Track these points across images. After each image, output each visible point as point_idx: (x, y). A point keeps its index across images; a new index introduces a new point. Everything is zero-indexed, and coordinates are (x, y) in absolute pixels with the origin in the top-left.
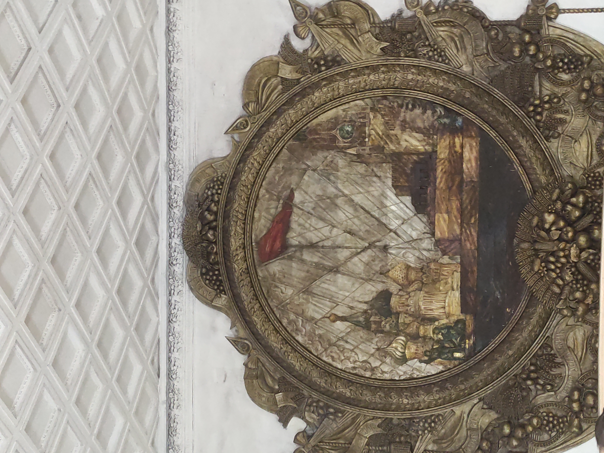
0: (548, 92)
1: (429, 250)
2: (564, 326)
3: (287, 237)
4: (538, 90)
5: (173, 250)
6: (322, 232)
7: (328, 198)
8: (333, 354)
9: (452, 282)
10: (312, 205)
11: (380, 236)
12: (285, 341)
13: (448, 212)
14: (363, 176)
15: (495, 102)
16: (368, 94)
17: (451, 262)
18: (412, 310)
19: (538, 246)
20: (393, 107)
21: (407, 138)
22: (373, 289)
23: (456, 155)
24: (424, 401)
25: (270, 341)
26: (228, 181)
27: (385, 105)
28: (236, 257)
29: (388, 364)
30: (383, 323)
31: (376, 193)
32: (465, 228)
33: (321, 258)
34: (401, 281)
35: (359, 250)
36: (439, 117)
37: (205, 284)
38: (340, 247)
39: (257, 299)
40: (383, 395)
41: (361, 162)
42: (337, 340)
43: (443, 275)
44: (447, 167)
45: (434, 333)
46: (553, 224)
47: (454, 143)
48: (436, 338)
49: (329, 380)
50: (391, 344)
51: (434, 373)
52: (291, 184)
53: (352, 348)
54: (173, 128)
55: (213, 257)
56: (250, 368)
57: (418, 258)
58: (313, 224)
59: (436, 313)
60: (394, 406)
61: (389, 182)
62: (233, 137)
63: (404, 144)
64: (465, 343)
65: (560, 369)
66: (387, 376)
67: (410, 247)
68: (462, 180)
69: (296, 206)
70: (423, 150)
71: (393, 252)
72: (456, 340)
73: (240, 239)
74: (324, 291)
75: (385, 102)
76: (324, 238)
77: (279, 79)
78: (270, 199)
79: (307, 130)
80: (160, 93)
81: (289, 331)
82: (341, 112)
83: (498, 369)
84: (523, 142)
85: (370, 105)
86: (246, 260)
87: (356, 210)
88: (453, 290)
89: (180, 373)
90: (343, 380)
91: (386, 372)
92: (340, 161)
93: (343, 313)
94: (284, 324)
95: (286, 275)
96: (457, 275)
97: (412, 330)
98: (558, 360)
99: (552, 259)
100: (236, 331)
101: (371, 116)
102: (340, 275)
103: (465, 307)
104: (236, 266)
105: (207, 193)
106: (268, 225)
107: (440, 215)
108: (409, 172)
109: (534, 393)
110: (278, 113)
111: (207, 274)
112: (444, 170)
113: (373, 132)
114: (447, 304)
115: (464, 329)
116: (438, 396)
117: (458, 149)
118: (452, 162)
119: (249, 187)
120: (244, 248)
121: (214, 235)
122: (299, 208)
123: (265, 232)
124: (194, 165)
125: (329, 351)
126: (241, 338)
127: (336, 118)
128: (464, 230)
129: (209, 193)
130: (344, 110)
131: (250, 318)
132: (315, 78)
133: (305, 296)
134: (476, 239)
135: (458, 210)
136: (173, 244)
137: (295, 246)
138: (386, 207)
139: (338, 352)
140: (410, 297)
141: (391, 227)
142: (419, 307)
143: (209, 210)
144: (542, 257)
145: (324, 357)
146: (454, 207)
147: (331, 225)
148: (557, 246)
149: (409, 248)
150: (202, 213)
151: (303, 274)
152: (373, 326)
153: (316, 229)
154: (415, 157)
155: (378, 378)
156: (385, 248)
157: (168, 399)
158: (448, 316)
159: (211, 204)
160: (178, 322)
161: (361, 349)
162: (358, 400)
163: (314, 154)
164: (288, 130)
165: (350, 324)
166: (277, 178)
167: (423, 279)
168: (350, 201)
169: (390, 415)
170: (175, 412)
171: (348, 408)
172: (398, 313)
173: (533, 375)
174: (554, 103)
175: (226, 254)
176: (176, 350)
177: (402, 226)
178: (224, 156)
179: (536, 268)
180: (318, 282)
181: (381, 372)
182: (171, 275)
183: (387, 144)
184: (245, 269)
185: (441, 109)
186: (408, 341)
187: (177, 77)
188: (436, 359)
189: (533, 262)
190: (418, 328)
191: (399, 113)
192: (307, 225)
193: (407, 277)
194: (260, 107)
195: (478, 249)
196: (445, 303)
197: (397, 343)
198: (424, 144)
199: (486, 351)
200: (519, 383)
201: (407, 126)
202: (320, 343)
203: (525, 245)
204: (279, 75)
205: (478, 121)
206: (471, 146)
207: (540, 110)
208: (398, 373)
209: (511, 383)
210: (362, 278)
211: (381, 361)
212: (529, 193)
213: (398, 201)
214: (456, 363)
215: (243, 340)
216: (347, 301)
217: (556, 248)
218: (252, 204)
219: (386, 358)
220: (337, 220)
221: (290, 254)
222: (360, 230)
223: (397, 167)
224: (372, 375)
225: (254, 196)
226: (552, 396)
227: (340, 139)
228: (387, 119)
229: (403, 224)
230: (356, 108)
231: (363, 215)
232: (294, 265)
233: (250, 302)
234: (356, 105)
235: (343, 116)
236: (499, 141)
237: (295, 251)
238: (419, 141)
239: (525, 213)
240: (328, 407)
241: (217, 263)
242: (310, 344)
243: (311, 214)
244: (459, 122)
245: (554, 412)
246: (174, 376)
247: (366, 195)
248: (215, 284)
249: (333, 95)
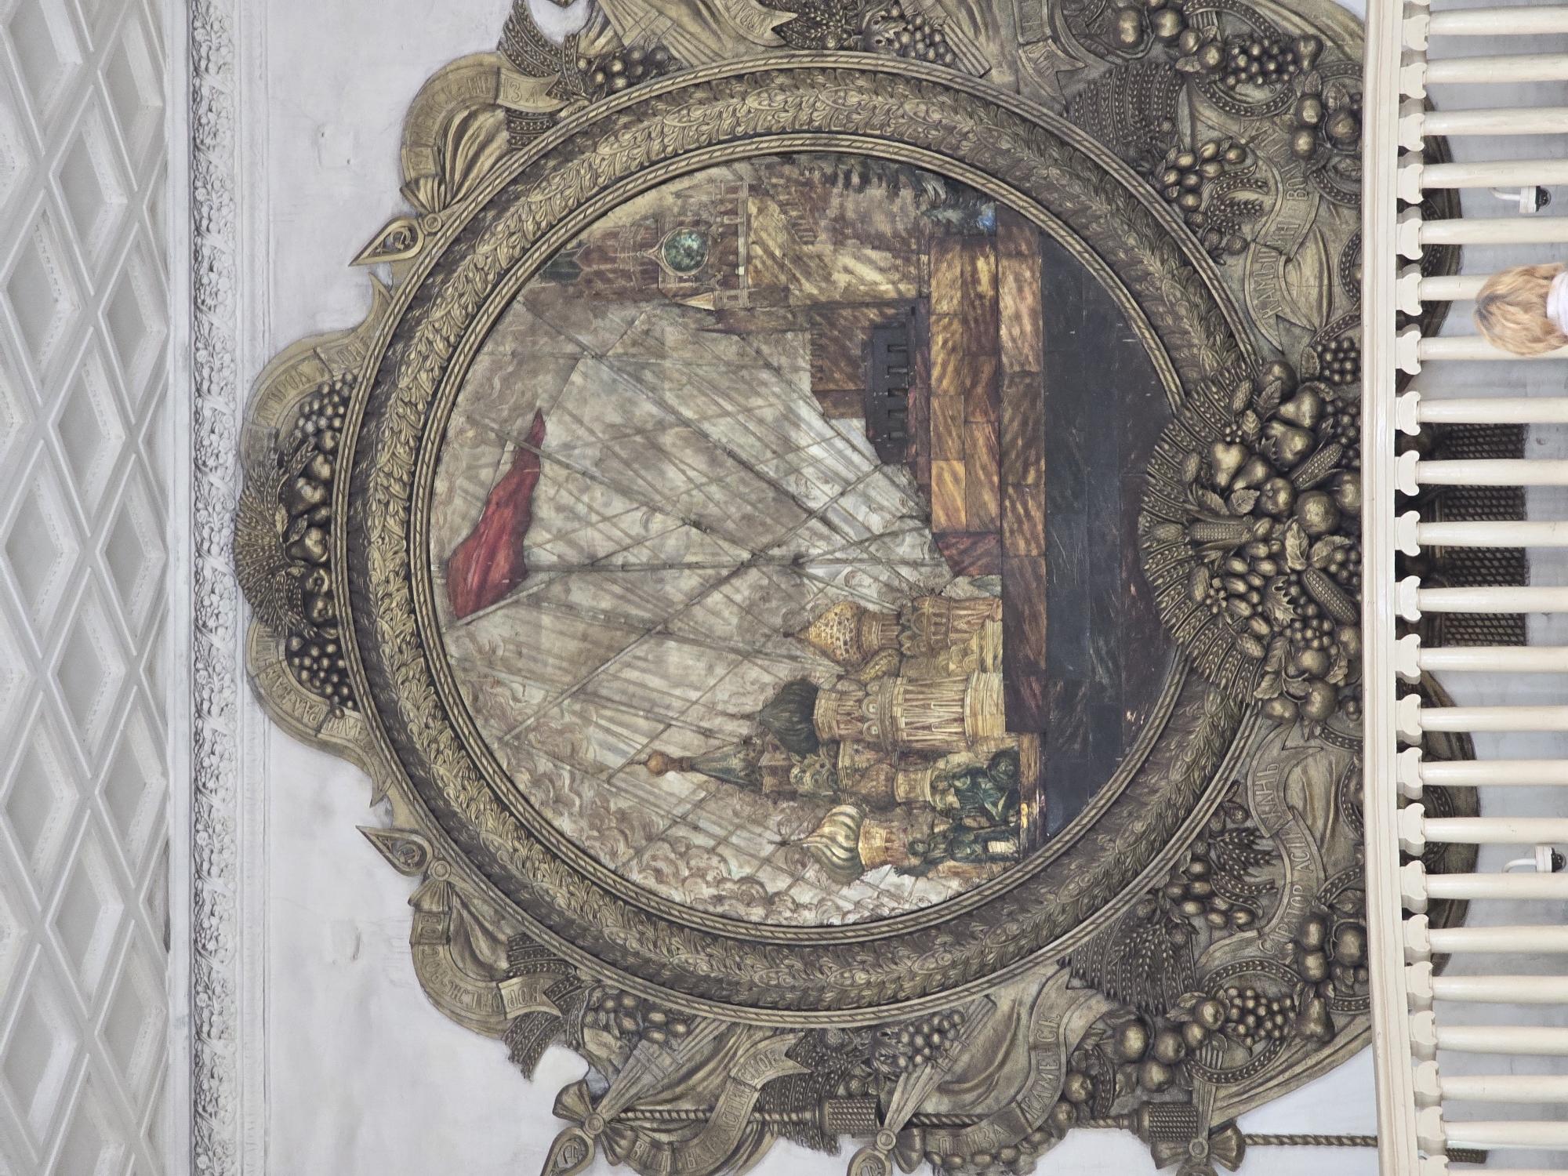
0: (1215, 134)
1: (915, 564)
2: (1275, 751)
3: (526, 542)
4: (1188, 132)
5: (208, 587)
6: (623, 526)
7: (640, 431)
8: (660, 864)
9: (981, 648)
10: (594, 452)
11: (780, 530)
12: (526, 832)
13: (966, 457)
14: (734, 369)
15: (1075, 160)
16: (741, 149)
17: (976, 593)
18: (874, 730)
19: (1201, 533)
20: (809, 183)
21: (850, 262)
22: (767, 678)
23: (982, 305)
24: (913, 975)
25: (483, 835)
26: (360, 393)
27: (789, 179)
28: (387, 601)
29: (812, 885)
30: (795, 771)
31: (768, 414)
32: (1010, 497)
33: (621, 597)
34: (841, 653)
35: (725, 572)
36: (934, 206)
37: (300, 682)
38: (671, 567)
39: (446, 717)
40: (799, 965)
41: (728, 331)
42: (667, 822)
43: (957, 631)
44: (958, 336)
45: (933, 788)
46: (1239, 472)
47: (975, 271)
48: (940, 806)
49: (650, 933)
50: (818, 825)
51: (935, 899)
52: (535, 396)
53: (711, 843)
54: (206, 251)
55: (320, 605)
56: (430, 913)
57: (887, 585)
58: (595, 505)
59: (938, 736)
60: (829, 996)
61: (805, 382)
62: (373, 274)
63: (841, 279)
64: (1019, 812)
65: (1271, 868)
66: (809, 917)
67: (865, 556)
68: (998, 371)
69: (549, 457)
70: (893, 294)
71: (819, 571)
72: (995, 804)
73: (396, 553)
74: (631, 689)
75: (787, 169)
76: (628, 541)
77: (500, 114)
78: (479, 441)
79: (581, 251)
80: (170, 157)
81: (537, 806)
82: (670, 200)
83: (1107, 874)
84: (1152, 264)
85: (748, 180)
86: (413, 611)
87: (713, 461)
88: (984, 670)
89: (229, 939)
90: (687, 930)
91: (805, 907)
92: (669, 329)
93: (684, 748)
94: (521, 787)
95: (525, 651)
96: (995, 629)
97: (874, 785)
98: (1265, 844)
99: (1238, 566)
100: (390, 813)
101: (753, 209)
102: (672, 644)
103: (1016, 717)
104: (386, 627)
105: (303, 430)
106: (474, 513)
107: (943, 464)
108: (856, 352)
109: (1203, 938)
110: (500, 203)
111: (303, 652)
112: (950, 344)
113: (758, 250)
114: (968, 711)
115: (1015, 775)
116: (948, 956)
117: (985, 286)
118: (973, 325)
119: (420, 407)
120: (407, 577)
121: (323, 543)
122: (559, 462)
123: (465, 533)
124: (264, 353)
125: (646, 857)
126: (402, 830)
127: (658, 217)
128: (1007, 503)
129: (310, 427)
130: (678, 195)
131: (428, 771)
132: (598, 109)
133: (577, 707)
134: (1040, 527)
135: (990, 449)
136: (208, 573)
137: (550, 568)
138: (798, 449)
139: (672, 856)
140: (867, 694)
141: (812, 505)
142: (893, 719)
143: (308, 474)
144: (1212, 562)
145: (635, 870)
146: (981, 442)
147: (646, 504)
148: (1250, 530)
149: (861, 561)
150: (290, 484)
151: (573, 646)
152: (768, 782)
153: (605, 519)
154: (872, 314)
155: (785, 923)
156: (797, 564)
157: (195, 1010)
158: (973, 741)
159: (314, 459)
160: (221, 793)
161: (738, 849)
162: (729, 983)
163: (599, 313)
164: (525, 251)
165: (705, 778)
166: (497, 383)
167: (901, 645)
168: (699, 438)
169: (820, 1020)
170: (215, 1046)
171: (702, 1009)
172: (835, 743)
173: (1199, 887)
174: (1230, 162)
175: (359, 597)
176: (215, 870)
177: (843, 501)
178: (350, 325)
179: (1199, 594)
180: (612, 667)
181: (790, 905)
182: (200, 659)
183: (798, 280)
184: (412, 634)
185: (934, 183)
186: (863, 816)
187: (219, 114)
188: (941, 860)
189: (1189, 576)
190: (891, 780)
191: (825, 199)
192: (581, 509)
193: (857, 639)
194: (450, 189)
195: (1048, 552)
196: (962, 706)
197: (834, 823)
198: (897, 276)
199: (1074, 828)
200: (1164, 912)
201: (849, 231)
202: (622, 832)
203: (1167, 532)
204: (499, 102)
205: (1035, 214)
206: (1018, 279)
207: (1192, 180)
208: (838, 908)
209: (1142, 911)
210: (735, 651)
211: (792, 875)
212: (1174, 397)
213: (829, 433)
214: (996, 868)
215: (406, 836)
216: (693, 715)
217: (1245, 537)
218: (430, 449)
219: (804, 866)
220: (667, 492)
221: (535, 589)
222: (729, 517)
223: (824, 341)
224: (767, 916)
225: (432, 433)
226: (1249, 942)
227: (670, 271)
228: (794, 214)
229: (842, 494)
230: (711, 188)
231: (734, 476)
232: (546, 620)
233: (427, 726)
234: (711, 181)
235: (676, 210)
236: (1092, 265)
237: (550, 582)
238: (882, 270)
239: (1166, 447)
240: (645, 1007)
241: (333, 623)
242: (595, 839)
243: (593, 478)
244: (987, 212)
245: (1258, 985)
246: (211, 946)
247: (741, 418)
248: (324, 681)
249: (648, 153)
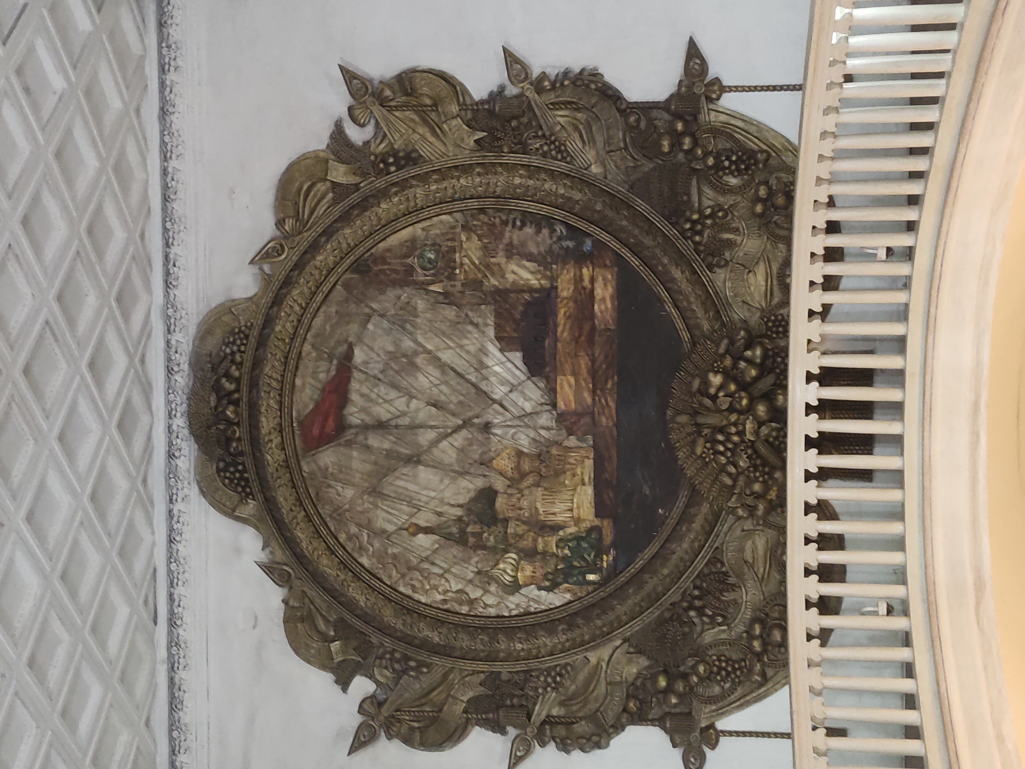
0: (710, 203)
1: (548, 429)
2: (738, 532)
3: (345, 412)
4: (697, 199)
5: (175, 435)
6: (396, 405)
7: (405, 355)
8: (414, 582)
9: (582, 474)
10: (380, 366)
11: (477, 410)
12: (343, 565)
13: (575, 374)
14: (455, 324)
15: (636, 216)
16: (459, 205)
17: (580, 444)
18: (526, 514)
19: (701, 420)
20: (494, 225)
21: (514, 267)
22: (471, 486)
23: (585, 293)
24: (546, 645)
25: (321, 567)
26: (255, 332)
27: (483, 222)
28: (270, 444)
29: (493, 594)
30: (485, 535)
31: (472, 348)
32: (598, 396)
33: (395, 443)
34: (510, 474)
35: (449, 431)
36: (560, 239)
37: (225, 485)
38: (421, 427)
39: (301, 504)
40: (486, 639)
41: (450, 304)
42: (419, 560)
43: (570, 464)
44: (571, 310)
45: (557, 546)
46: (721, 387)
47: (581, 275)
48: (560, 554)
49: (409, 621)
50: (497, 564)
51: (558, 604)
52: (349, 336)
53: (441, 572)
54: (171, 256)
55: (234, 445)
56: (293, 607)
57: (534, 439)
58: (381, 394)
59: (560, 518)
60: (502, 655)
61: (491, 332)
62: (261, 269)
63: (510, 277)
64: (602, 560)
65: (735, 593)
66: (492, 611)
67: (522, 424)
68: (593, 328)
69: (356, 368)
70: (538, 286)
71: (498, 431)
72: (589, 555)
73: (274, 418)
74: (400, 490)
75: (482, 217)
76: (399, 413)
77: (328, 184)
78: (318, 359)
79: (373, 258)
80: (152, 206)
81: (350, 551)
82: (420, 231)
83: (649, 595)
84: (677, 273)
85: (461, 222)
86: (283, 449)
87: (443, 373)
88: (584, 484)
89: (188, 617)
90: (428, 618)
91: (490, 606)
92: (419, 302)
93: (427, 522)
94: (341, 540)
95: (344, 469)
96: (589, 463)
97: (527, 543)
98: (732, 580)
99: (720, 437)
100: (271, 553)
101: (464, 238)
102: (422, 467)
103: (600, 509)
104: (269, 457)
105: (224, 352)
106: (316, 397)
107: (563, 377)
108: (518, 317)
109: (699, 629)
110: (328, 233)
111: (225, 470)
112: (568, 314)
113: (466, 260)
114: (575, 506)
115: (600, 539)
116: (564, 636)
117: (586, 283)
118: (579, 303)
119: (287, 341)
120: (281, 431)
121: (236, 413)
122: (361, 371)
123: (311, 407)
124: (204, 310)
125: (407, 578)
126: (278, 563)
127: (413, 240)
128: (597, 398)
129: (228, 351)
130: (423, 229)
131: (292, 533)
132: (381, 183)
133: (371, 500)
134: (614, 411)
135: (588, 372)
136: (175, 427)
137: (356, 426)
138: (488, 367)
139: (420, 578)
140: (523, 496)
141: (495, 397)
142: (536, 509)
143: (227, 375)
144: (706, 435)
145: (401, 585)
146: (583, 366)
147: (409, 395)
148: (727, 419)
149: (520, 426)
150: (218, 381)
151: (368, 467)
152: (471, 540)
153: (386, 401)
154: (527, 296)
155: (479, 614)
156: (487, 427)
157: (170, 655)
158: (578, 521)
159: (230, 367)
160: (183, 542)
161: (455, 575)
162: (450, 647)
163: (382, 292)
164: (342, 258)
165: (438, 537)
166: (328, 328)
167: (541, 470)
168: (436, 360)
169: (497, 667)
170: (181, 674)
171: (435, 659)
172: (506, 521)
173: (697, 603)
174: (719, 218)
175: (255, 441)
176: (180, 583)
177: (511, 395)
178: (249, 295)
179: (699, 451)
180: (389, 479)
181: (482, 605)
182: (171, 473)
183: (486, 276)
184: (283, 461)
185: (560, 226)
186: (521, 558)
187: (178, 182)
188: (561, 584)
189: (693, 443)
190: (535, 541)
191: (502, 234)
192: (374, 396)
193: (518, 468)
194: (302, 224)
195: (617, 426)
196: (572, 503)
197: (505, 562)
198: (539, 276)
199: (632, 570)
200: (679, 615)
201: (515, 251)
202: (395, 566)
203: (683, 419)
204: (328, 178)
205: (614, 245)
206: (605, 280)
207: (699, 227)
208: (507, 607)
209: (667, 615)
210: (453, 471)
211: (483, 589)
212: (687, 346)
213: (504, 359)
214: (590, 588)
215: (280, 566)
216: (432, 505)
217: (725, 422)
218: (291, 367)
219: (489, 584)
220: (419, 388)
221: (349, 438)
222: (451, 402)
223: (501, 310)
224: (470, 611)
225: (294, 354)
226: (724, 631)
227: (419, 270)
228: (486, 241)
229: (511, 391)
230: (442, 227)
231: (454, 381)
232: (355, 454)
233: (291, 510)
234: (441, 222)
235: (422, 237)
236: (645, 273)
237: (357, 434)
238: (532, 273)
239: (682, 373)
240: (407, 658)
241: (241, 454)
242: (380, 569)
243: (379, 379)
244: (588, 245)
245: (726, 653)
246: (178, 623)
247: (458, 350)
248: (238, 484)
249: (408, 209)
